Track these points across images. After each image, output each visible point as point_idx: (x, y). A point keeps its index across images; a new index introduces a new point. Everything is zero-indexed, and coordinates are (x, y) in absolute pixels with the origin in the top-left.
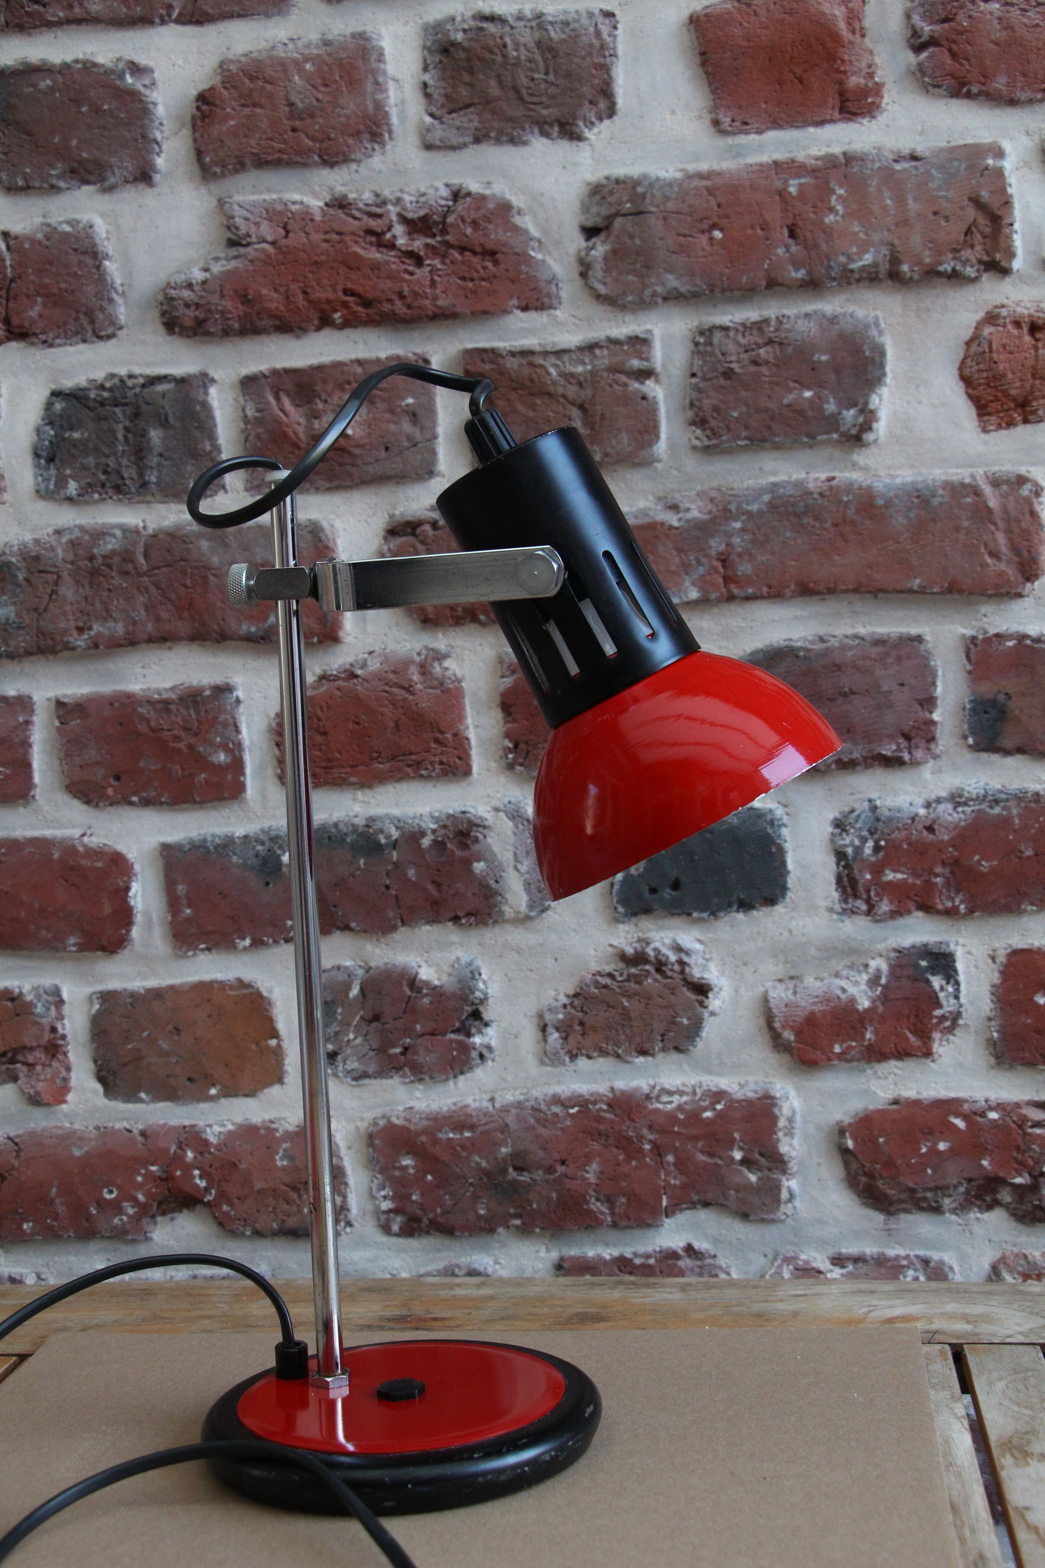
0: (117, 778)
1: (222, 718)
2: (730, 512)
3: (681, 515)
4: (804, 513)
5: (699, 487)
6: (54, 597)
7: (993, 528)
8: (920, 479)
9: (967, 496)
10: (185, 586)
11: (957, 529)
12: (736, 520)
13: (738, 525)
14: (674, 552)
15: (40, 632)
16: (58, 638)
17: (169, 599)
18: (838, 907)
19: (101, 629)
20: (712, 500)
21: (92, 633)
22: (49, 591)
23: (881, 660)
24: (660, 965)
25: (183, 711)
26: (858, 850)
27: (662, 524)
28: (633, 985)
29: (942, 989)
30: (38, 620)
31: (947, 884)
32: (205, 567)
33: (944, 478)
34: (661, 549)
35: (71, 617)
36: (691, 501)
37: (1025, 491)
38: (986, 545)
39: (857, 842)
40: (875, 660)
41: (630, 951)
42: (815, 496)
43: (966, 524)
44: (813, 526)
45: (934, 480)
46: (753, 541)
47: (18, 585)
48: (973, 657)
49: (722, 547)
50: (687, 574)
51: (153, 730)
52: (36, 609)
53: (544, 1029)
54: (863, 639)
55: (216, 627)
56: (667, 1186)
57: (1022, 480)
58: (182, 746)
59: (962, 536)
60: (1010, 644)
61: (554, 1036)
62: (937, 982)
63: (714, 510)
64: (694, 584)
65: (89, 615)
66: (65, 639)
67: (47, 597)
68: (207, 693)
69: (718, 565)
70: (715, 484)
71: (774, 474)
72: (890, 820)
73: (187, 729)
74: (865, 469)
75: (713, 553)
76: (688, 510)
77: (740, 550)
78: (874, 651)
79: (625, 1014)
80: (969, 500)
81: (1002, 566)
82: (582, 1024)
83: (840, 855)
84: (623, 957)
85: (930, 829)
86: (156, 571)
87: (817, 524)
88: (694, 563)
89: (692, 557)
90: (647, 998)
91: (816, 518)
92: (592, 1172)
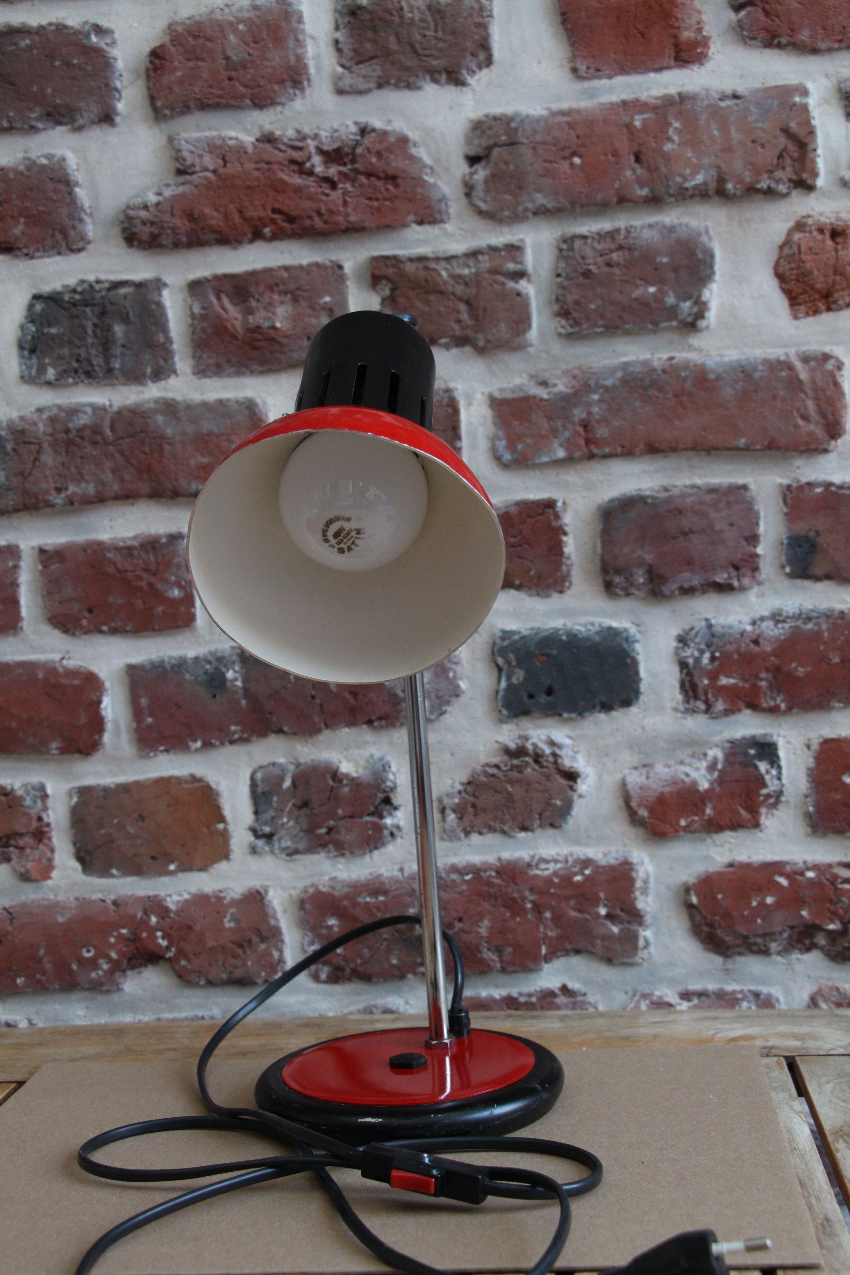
0: (90, 611)
1: (176, 560)
2: (590, 386)
3: (550, 389)
4: (650, 386)
5: (564, 367)
6: (37, 463)
7: (803, 396)
8: (744, 357)
9: (782, 370)
10: (144, 453)
11: (775, 397)
12: (595, 392)
13: (596, 397)
14: (545, 420)
15: (26, 493)
16: (40, 497)
17: (132, 464)
18: (681, 707)
19: (76, 489)
20: (575, 377)
21: (69, 493)
22: (32, 459)
23: (715, 505)
24: (538, 757)
25: (144, 556)
26: (698, 660)
27: (535, 397)
28: (515, 774)
29: (767, 772)
30: (23, 483)
31: (770, 686)
32: (160, 437)
33: (763, 356)
34: (534, 417)
35: (50, 479)
36: (559, 378)
37: (830, 365)
38: (798, 410)
39: (696, 654)
40: (710, 505)
41: (512, 746)
42: (659, 372)
43: (782, 393)
44: (658, 397)
45: (755, 358)
46: (609, 410)
47: (7, 454)
48: (789, 501)
49: (584, 415)
50: (555, 437)
51: (119, 571)
52: (22, 474)
53: (443, 811)
54: (699, 488)
55: (170, 487)
56: (546, 938)
57: (826, 357)
58: (143, 584)
59: (779, 403)
60: (819, 490)
61: (452, 817)
62: (763, 766)
63: (577, 385)
64: (561, 445)
65: (65, 477)
66: (46, 498)
67: (31, 464)
68: (164, 540)
69: (581, 430)
70: (577, 364)
71: (625, 355)
72: (723, 635)
73: (147, 570)
74: (699, 350)
75: (576, 420)
76: (555, 385)
77: (597, 417)
78: (709, 498)
79: (510, 797)
80: (784, 374)
81: (812, 427)
82: (474, 806)
83: (683, 665)
84: (507, 751)
85: (756, 642)
86: (121, 441)
87: (661, 395)
88: (561, 428)
89: (559, 424)
90: (527, 784)
91: (660, 390)
92: (484, 927)
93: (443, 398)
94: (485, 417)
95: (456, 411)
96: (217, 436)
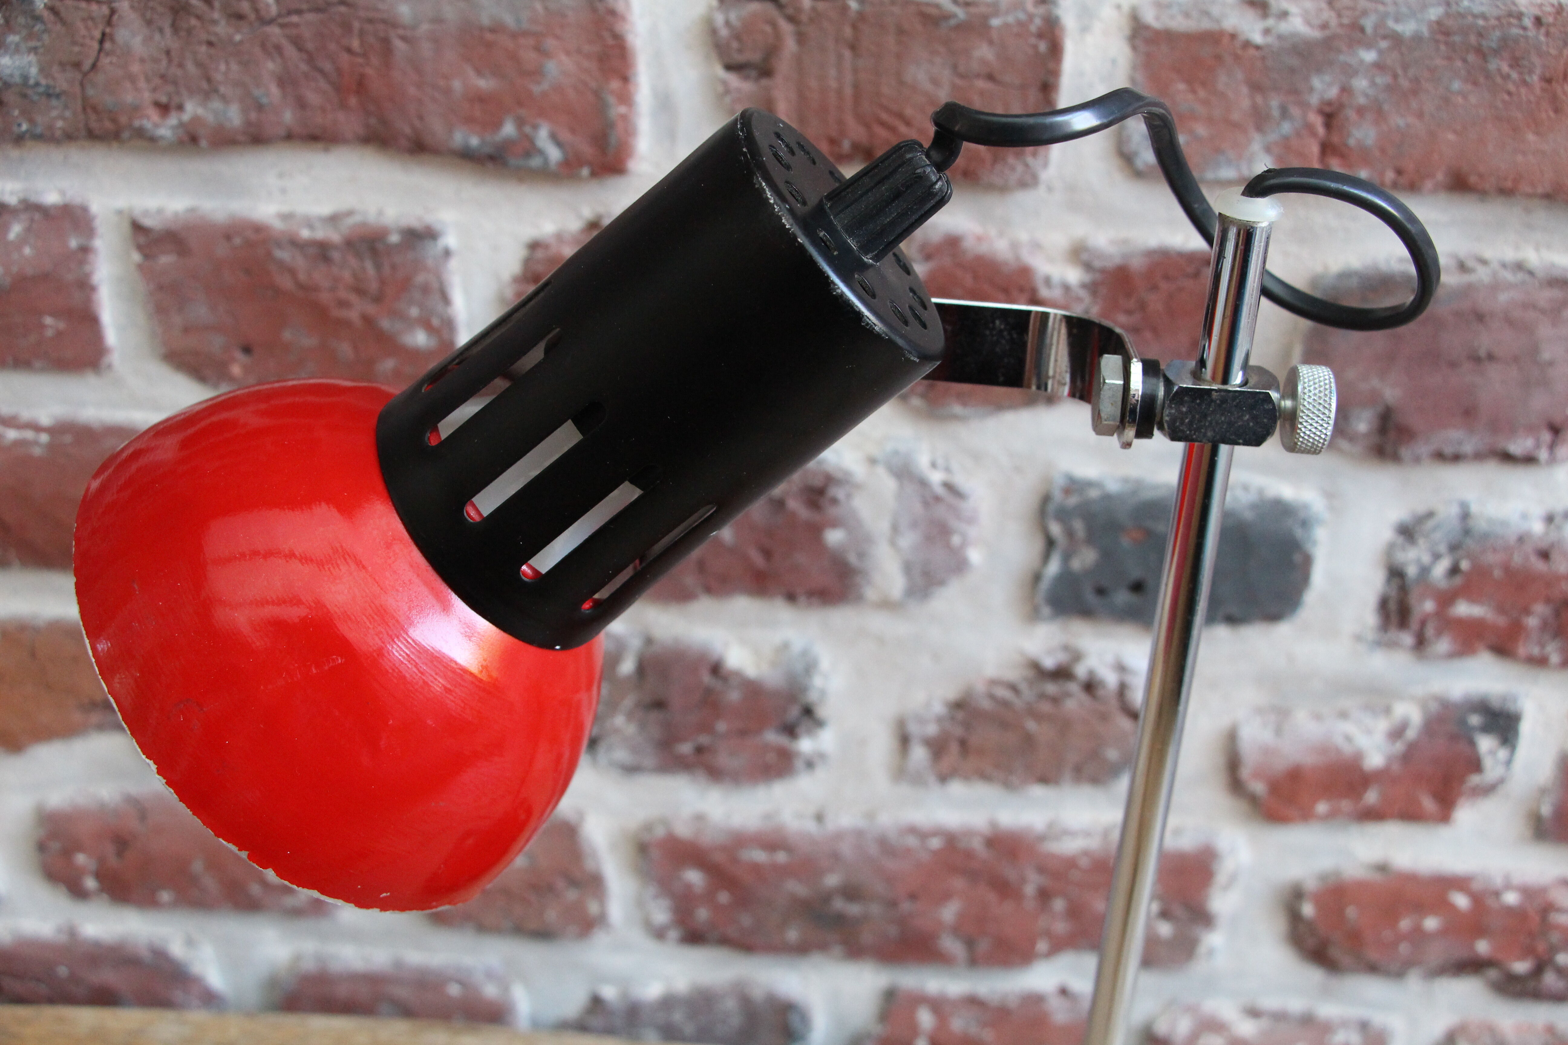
0: (247, 350)
1: (420, 278)
2: (1362, 30)
3: (1270, 22)
4: (1496, 52)
6: (107, 45)
10: (349, 50)
12: (1369, 46)
13: (1369, 56)
14: (1245, 90)
15: (88, 106)
16: (123, 120)
17: (321, 71)
18: (1371, 635)
19: (200, 111)
21: (186, 117)
22: (97, 34)
23: (1554, 313)
24: (1091, 686)
25: (353, 261)
26: (1425, 571)
27: (1233, 36)
28: (1046, 707)
29: (1492, 753)
30: (82, 84)
31: (1545, 626)
32: (384, 21)
34: (1222, 80)
35: (142, 84)
39: (1426, 559)
40: (1543, 311)
41: (1049, 663)
42: (1527, 21)
44: (1506, 77)
46: (1390, 89)
47: (37, 18)
49: (1333, 93)
50: (1259, 128)
51: (301, 286)
52: (77, 65)
53: (904, 740)
54: (1531, 273)
55: (408, 130)
56: (1048, 932)
58: (353, 315)
61: (919, 754)
62: (1486, 744)
63: (1334, 22)
64: (1268, 150)
65: (175, 83)
66: (137, 123)
67: (96, 45)
68: (394, 238)
69: (1317, 121)
72: (1485, 536)
73: (360, 291)
75: (1314, 100)
76: (1285, 16)
77: (1362, 100)
78: (1545, 296)
79: (1029, 740)
82: (963, 744)
83: (1395, 573)
84: (1036, 667)
85: (1545, 555)
86: (295, 19)
87: (1514, 75)
88: (1276, 113)
89: (1275, 103)
90: (1064, 725)
91: (1515, 63)
92: (949, 912)
93: (1031, 17)
94: (1114, 62)
95: (1055, 50)
96: (514, 36)
